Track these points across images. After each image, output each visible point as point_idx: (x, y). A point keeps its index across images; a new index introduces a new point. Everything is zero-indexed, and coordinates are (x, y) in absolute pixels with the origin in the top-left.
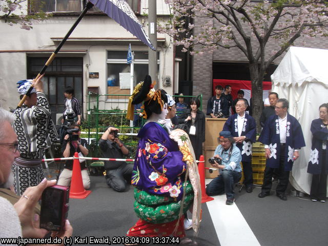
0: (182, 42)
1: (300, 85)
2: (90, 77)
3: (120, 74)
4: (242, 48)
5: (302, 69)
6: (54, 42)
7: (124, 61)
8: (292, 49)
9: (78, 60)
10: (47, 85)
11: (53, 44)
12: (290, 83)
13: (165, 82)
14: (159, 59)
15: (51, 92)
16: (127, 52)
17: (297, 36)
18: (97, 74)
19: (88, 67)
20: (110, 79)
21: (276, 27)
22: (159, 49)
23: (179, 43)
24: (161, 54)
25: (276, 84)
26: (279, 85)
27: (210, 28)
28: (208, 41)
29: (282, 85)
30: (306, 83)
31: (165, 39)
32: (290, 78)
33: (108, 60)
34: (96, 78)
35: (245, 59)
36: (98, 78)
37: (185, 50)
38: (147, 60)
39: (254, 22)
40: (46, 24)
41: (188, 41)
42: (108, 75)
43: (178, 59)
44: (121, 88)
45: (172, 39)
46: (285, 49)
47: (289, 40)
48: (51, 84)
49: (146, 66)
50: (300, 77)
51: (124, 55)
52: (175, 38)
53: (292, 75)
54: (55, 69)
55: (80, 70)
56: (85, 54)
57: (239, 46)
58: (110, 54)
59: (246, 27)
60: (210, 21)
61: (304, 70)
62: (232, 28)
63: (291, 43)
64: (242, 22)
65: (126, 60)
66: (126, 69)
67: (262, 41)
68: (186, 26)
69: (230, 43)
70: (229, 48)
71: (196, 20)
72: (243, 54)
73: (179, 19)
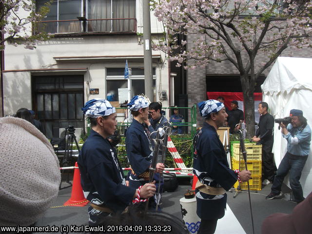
0: (176, 58)
1: (288, 92)
2: (91, 93)
3: (119, 89)
4: (232, 61)
5: (290, 78)
6: (57, 61)
7: (122, 77)
8: (279, 58)
9: (80, 78)
10: (50, 102)
11: (55, 63)
12: (279, 92)
13: (162, 96)
14: (155, 74)
15: (54, 108)
16: (124, 68)
17: (284, 47)
18: (97, 90)
19: (88, 84)
20: (109, 95)
21: (264, 40)
22: (154, 65)
23: (173, 59)
24: (157, 70)
25: (265, 93)
26: (268, 94)
27: (202, 43)
28: (200, 55)
29: (271, 94)
30: (294, 90)
31: (160, 56)
32: (279, 86)
33: (108, 77)
34: (96, 94)
35: (236, 71)
36: (98, 94)
37: (178, 65)
38: (143, 76)
39: (242, 35)
40: (49, 44)
41: (182, 56)
42: (108, 91)
43: (173, 74)
44: (119, 102)
45: (167, 55)
46: (273, 60)
47: (277, 51)
48: (54, 100)
49: (142, 82)
50: (288, 85)
51: (121, 71)
52: (170, 54)
53: (281, 83)
54: (57, 87)
55: (81, 87)
56: (86, 72)
57: (229, 59)
58: (109, 71)
59: (235, 41)
60: (202, 37)
61: (292, 78)
62: (222, 40)
63: (279, 53)
64: (232, 38)
65: (124, 76)
66: (124, 85)
67: (252, 54)
68: (179, 43)
69: (222, 57)
70: (220, 62)
71: (189, 37)
72: (234, 67)
73: (172, 37)
